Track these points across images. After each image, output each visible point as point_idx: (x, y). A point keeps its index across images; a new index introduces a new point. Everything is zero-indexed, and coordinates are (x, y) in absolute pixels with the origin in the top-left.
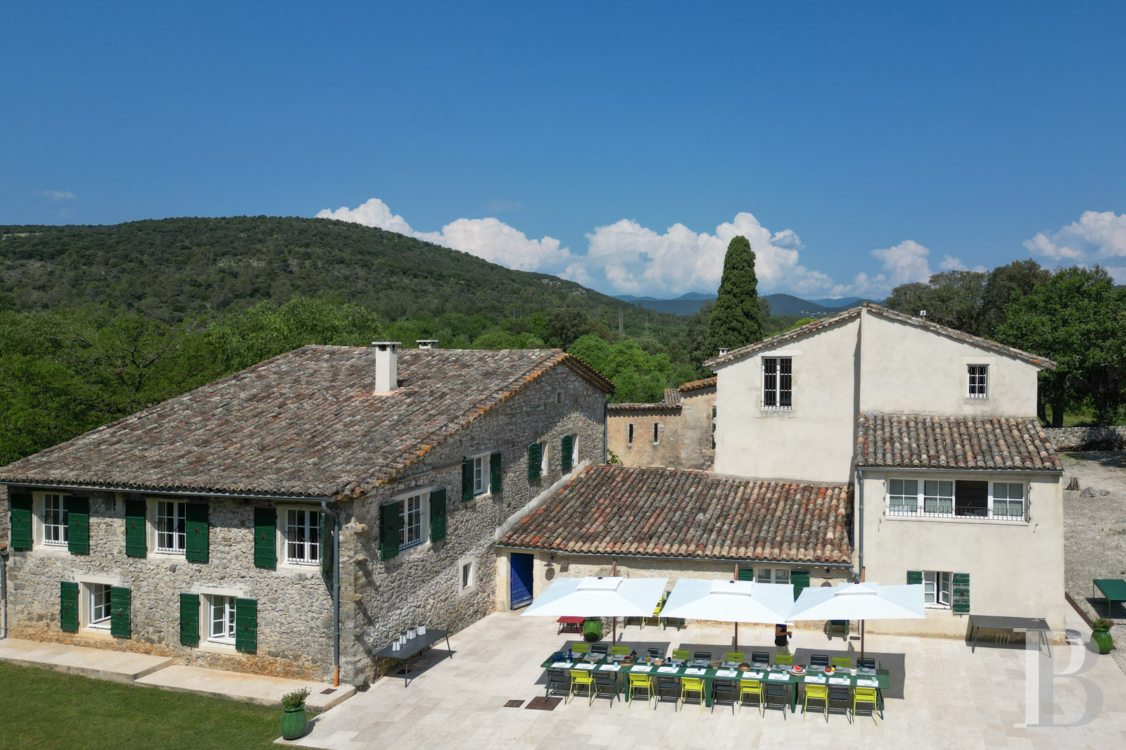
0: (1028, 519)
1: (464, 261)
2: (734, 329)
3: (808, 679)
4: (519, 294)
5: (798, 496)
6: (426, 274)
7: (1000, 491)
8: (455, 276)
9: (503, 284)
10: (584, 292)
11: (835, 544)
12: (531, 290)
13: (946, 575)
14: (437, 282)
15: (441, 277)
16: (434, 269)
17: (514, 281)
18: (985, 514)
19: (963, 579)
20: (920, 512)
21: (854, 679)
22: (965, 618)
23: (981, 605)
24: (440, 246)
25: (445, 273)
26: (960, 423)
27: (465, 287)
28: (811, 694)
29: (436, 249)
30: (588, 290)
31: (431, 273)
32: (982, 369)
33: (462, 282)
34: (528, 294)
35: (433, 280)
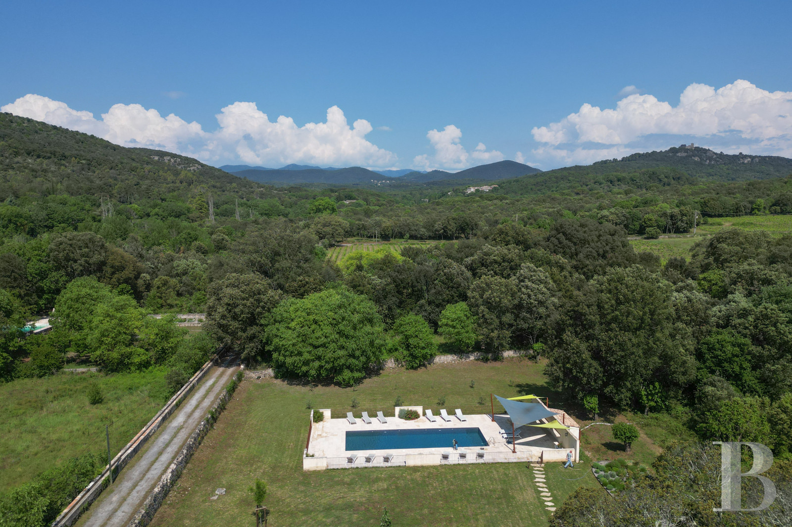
4: (136, 172)
6: (49, 155)
8: (77, 156)
10: (200, 167)
12: (148, 168)
14: (59, 161)
15: (64, 157)
16: (57, 150)
24: (66, 129)
25: (67, 154)
27: (86, 166)
31: (54, 154)
33: (84, 162)
35: (56, 160)
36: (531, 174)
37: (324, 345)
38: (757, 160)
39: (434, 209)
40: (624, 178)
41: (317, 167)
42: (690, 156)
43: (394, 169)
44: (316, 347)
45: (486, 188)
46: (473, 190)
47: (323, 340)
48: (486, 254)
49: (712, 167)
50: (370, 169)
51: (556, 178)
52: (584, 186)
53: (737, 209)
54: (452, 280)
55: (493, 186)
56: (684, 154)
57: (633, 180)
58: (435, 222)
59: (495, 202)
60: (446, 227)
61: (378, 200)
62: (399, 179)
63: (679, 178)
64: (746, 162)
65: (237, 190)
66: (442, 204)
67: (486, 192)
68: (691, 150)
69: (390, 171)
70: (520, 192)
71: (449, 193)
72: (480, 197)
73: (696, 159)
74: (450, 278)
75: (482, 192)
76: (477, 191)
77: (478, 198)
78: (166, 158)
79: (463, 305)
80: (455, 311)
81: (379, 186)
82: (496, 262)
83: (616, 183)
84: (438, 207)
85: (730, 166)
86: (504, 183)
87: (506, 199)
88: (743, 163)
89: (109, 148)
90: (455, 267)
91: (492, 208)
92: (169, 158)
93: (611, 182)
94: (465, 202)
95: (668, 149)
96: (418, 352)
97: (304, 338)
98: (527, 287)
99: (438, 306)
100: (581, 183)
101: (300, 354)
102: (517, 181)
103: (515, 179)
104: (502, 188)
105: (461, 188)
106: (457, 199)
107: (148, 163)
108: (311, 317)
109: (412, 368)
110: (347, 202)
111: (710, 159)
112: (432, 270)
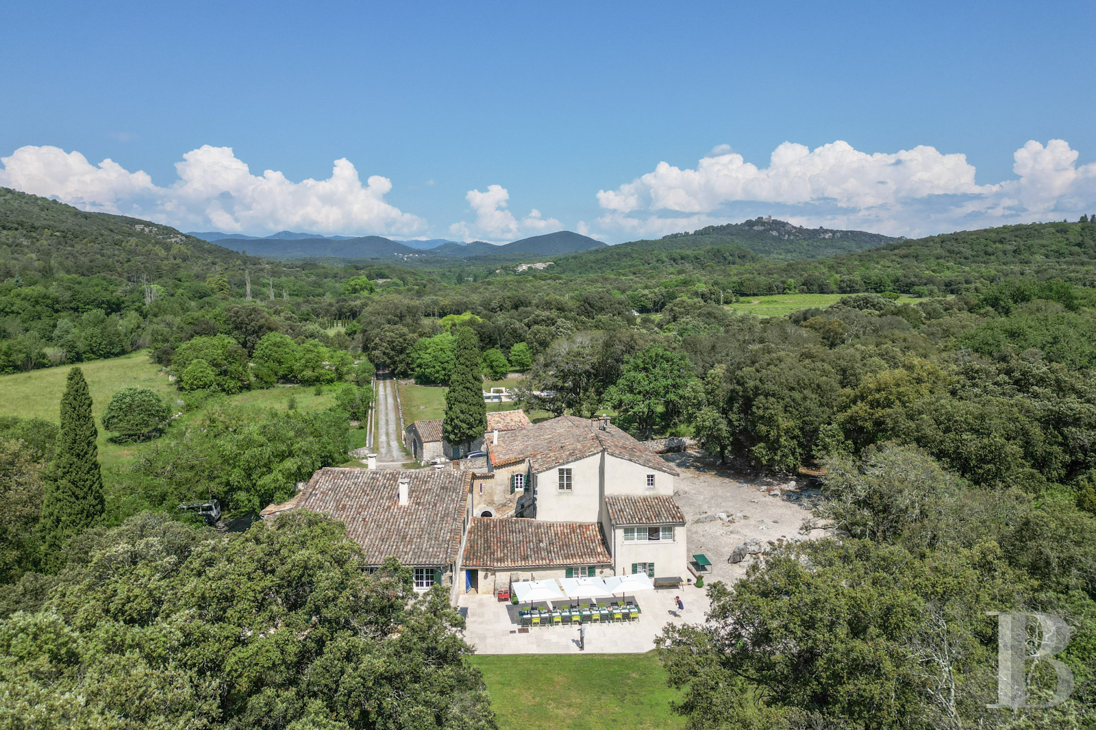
0: (674, 540)
1: (54, 210)
2: (468, 388)
3: (614, 611)
4: (120, 246)
5: (578, 531)
6: (16, 226)
7: (665, 530)
8: (49, 227)
9: (102, 235)
10: (184, 238)
11: (604, 556)
12: (133, 240)
13: (645, 564)
14: (29, 234)
15: (34, 228)
16: (24, 220)
17: (112, 231)
18: (659, 539)
19: (652, 565)
20: (636, 540)
21: (629, 609)
22: (653, 579)
23: (658, 574)
24: (24, 193)
25: (37, 224)
26: (645, 499)
27: (62, 239)
28: (616, 616)
29: (20, 196)
30: (187, 237)
31: (21, 224)
32: (652, 476)
33: (58, 234)
34: (131, 245)
35: (25, 232)
36: (594, 248)
37: (447, 362)
38: (839, 235)
39: (486, 289)
40: (688, 256)
41: (319, 235)
42: (768, 230)
43: (423, 239)
44: (442, 363)
45: (540, 266)
46: (524, 267)
47: (447, 359)
48: (538, 316)
49: (791, 242)
50: (391, 238)
51: (618, 254)
52: (646, 265)
53: (770, 288)
54: (516, 332)
55: (548, 264)
56: (761, 228)
57: (697, 259)
58: (491, 300)
59: (549, 281)
60: (502, 305)
61: (416, 280)
62: (431, 252)
63: (744, 256)
64: (827, 237)
65: (242, 267)
66: (493, 283)
67: (541, 270)
68: (768, 223)
69: (417, 242)
70: (578, 271)
71: (497, 271)
72: (534, 276)
73: (775, 233)
74: (515, 330)
75: (536, 270)
76: (530, 268)
77: (531, 278)
78: (138, 227)
79: (524, 343)
80: (519, 347)
81: (406, 262)
82: (543, 320)
83: (680, 262)
84: (491, 287)
85: (811, 241)
86: (560, 260)
87: (560, 278)
88: (824, 238)
89: (79, 216)
90: (517, 325)
91: (545, 288)
92: (142, 227)
93: (674, 260)
94: (517, 282)
95: (744, 221)
96: (498, 370)
97: (435, 358)
98: (561, 332)
99: (507, 348)
100: (643, 262)
101: (434, 367)
102: (575, 258)
103: (574, 254)
104: (558, 265)
105: (509, 264)
106: (508, 278)
107: (130, 235)
108: (439, 347)
109: (496, 380)
110: (380, 281)
111: (789, 233)
112: (503, 326)
